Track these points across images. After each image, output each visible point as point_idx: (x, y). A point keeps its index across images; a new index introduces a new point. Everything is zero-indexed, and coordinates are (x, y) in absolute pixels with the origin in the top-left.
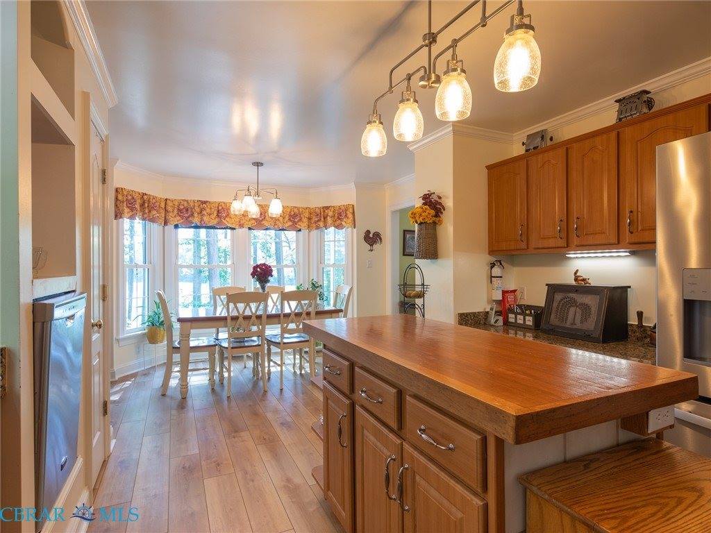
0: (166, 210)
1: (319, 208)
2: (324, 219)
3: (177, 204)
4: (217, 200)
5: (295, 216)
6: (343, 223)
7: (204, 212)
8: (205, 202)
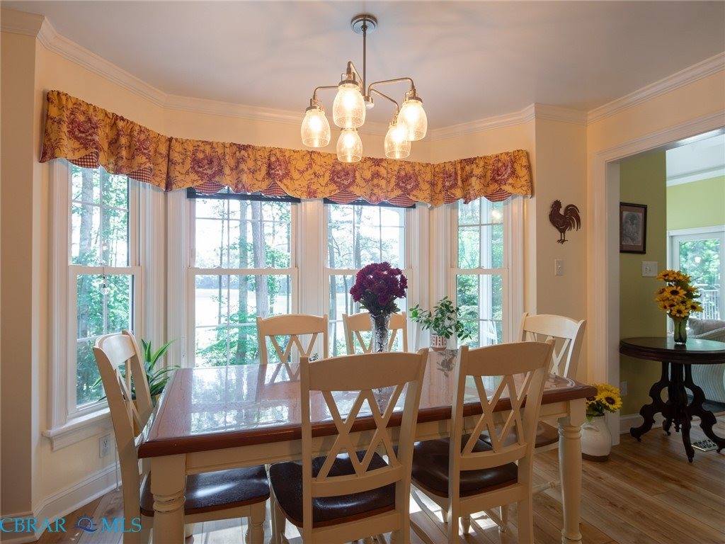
0: (170, 161)
1: (453, 164)
2: (463, 182)
3: (191, 148)
4: (267, 146)
5: (407, 178)
6: (507, 188)
7: (242, 166)
8: (245, 148)
